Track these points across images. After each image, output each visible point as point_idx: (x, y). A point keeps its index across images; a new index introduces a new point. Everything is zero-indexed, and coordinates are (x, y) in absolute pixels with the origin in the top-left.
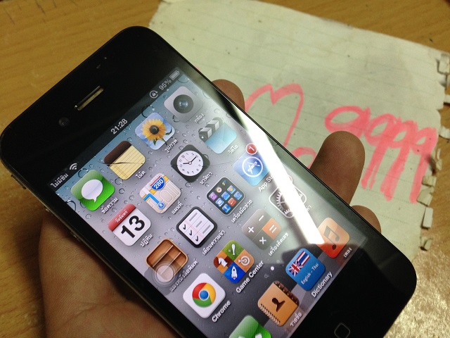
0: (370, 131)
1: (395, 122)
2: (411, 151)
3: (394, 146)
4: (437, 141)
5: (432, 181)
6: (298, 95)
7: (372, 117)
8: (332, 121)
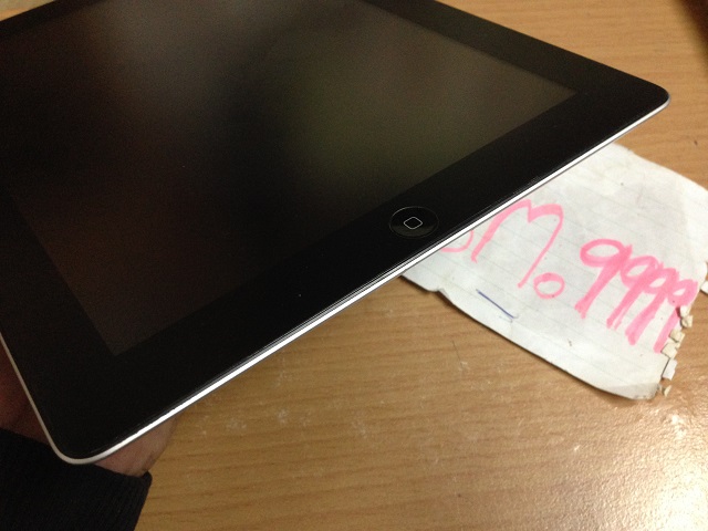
0: (628, 270)
1: (656, 267)
2: (666, 302)
3: (650, 291)
4: (696, 296)
5: (680, 336)
6: (558, 218)
7: (633, 257)
8: (589, 253)
